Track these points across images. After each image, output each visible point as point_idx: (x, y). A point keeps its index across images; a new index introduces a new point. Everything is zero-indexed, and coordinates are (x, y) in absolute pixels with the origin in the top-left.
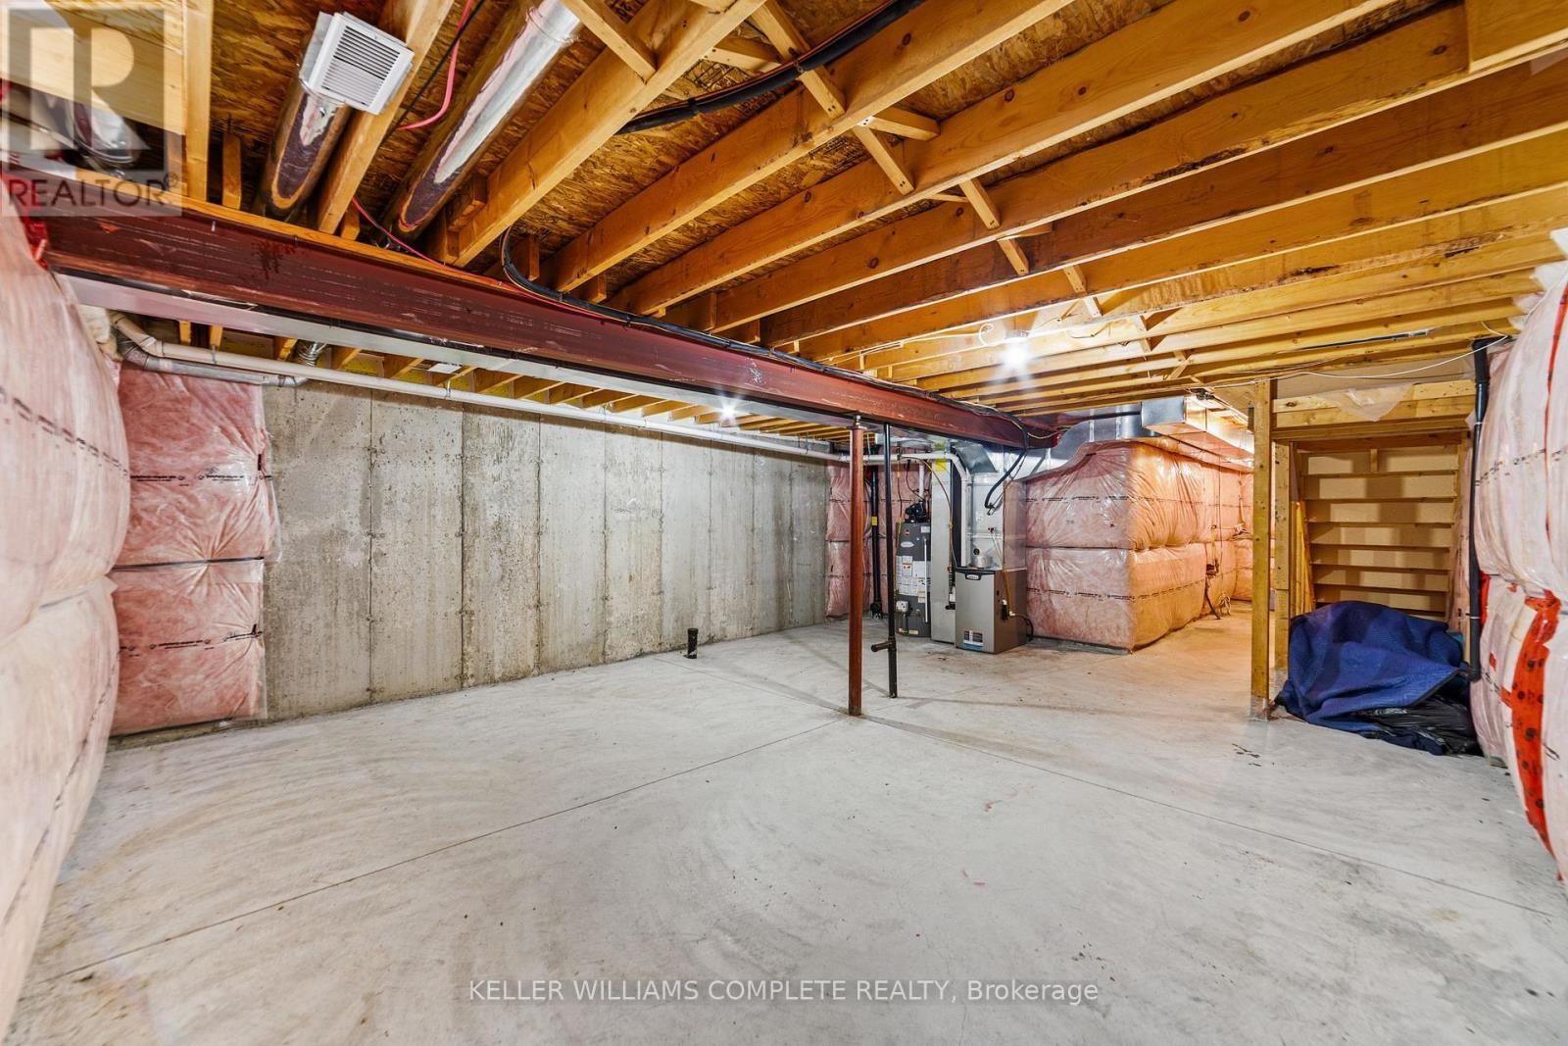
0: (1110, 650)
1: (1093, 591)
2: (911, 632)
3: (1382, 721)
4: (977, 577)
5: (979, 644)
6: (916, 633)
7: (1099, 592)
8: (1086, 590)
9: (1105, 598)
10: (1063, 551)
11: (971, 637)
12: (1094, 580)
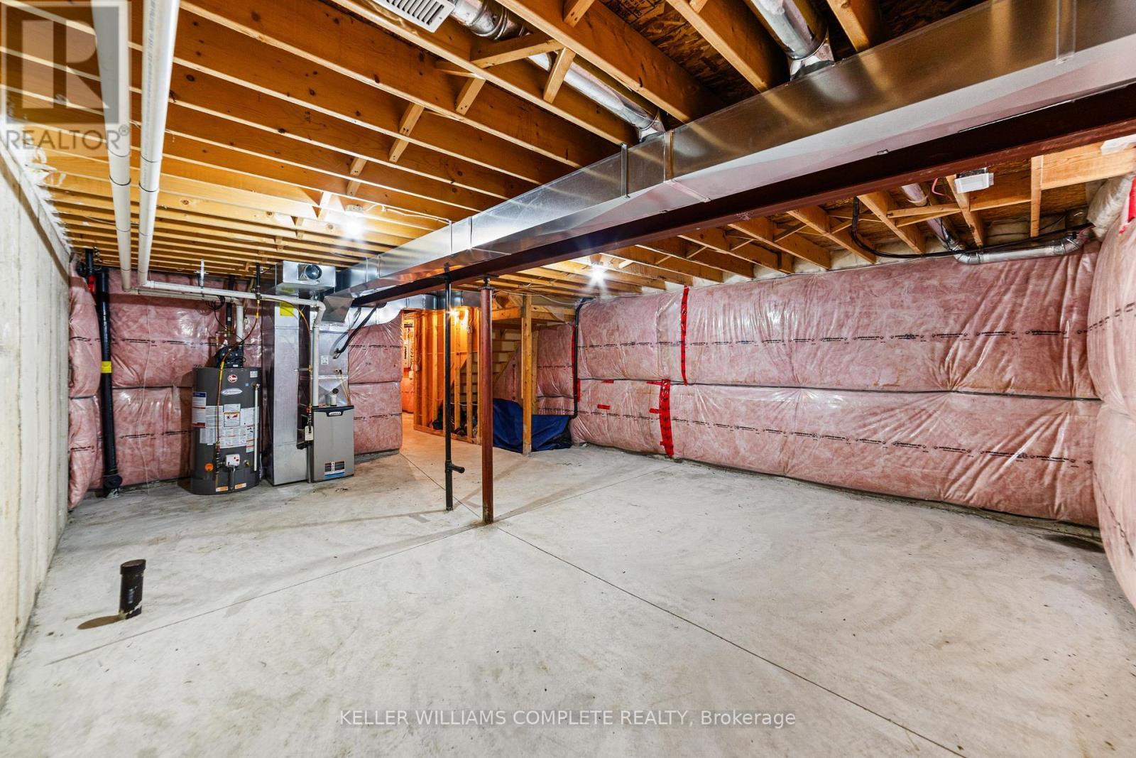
0: (388, 453)
1: (382, 413)
2: (237, 487)
3: (555, 441)
4: (339, 413)
5: (342, 471)
6: (244, 485)
7: (386, 413)
8: (377, 413)
9: (389, 417)
10: (359, 386)
11: (333, 468)
12: (383, 405)
